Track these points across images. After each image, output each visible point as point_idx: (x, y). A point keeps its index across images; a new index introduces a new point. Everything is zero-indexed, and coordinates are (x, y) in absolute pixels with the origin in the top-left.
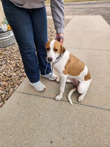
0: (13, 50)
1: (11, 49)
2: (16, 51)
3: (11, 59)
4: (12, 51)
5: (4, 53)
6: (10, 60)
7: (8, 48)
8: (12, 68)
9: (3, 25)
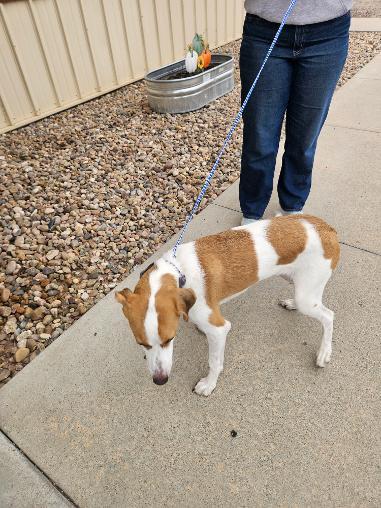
0: (205, 122)
1: (199, 121)
2: (211, 125)
3: (201, 143)
4: (201, 125)
5: (184, 128)
6: (199, 145)
7: (191, 117)
8: (204, 163)
9: (189, 54)
